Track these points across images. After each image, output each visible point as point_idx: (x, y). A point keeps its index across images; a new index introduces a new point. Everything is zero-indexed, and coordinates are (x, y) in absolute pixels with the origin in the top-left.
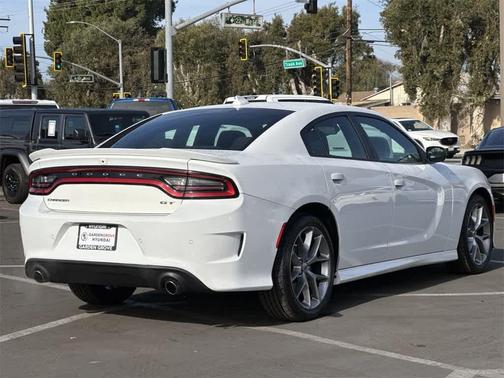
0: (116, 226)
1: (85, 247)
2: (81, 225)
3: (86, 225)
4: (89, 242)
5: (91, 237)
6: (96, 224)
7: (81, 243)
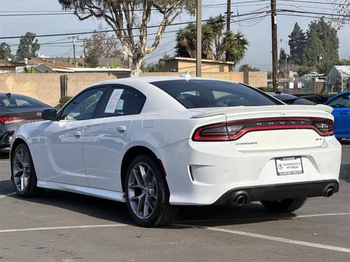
0: (300, 157)
2: (276, 159)
4: (285, 169)
5: (286, 166)
6: (287, 157)
7: (280, 171)
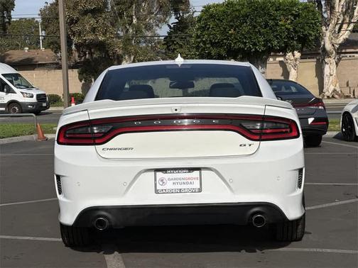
0: (199, 169)
1: (165, 192)
2: (157, 170)
3: (164, 170)
4: (169, 186)
5: (172, 182)
6: (174, 169)
7: (159, 187)
